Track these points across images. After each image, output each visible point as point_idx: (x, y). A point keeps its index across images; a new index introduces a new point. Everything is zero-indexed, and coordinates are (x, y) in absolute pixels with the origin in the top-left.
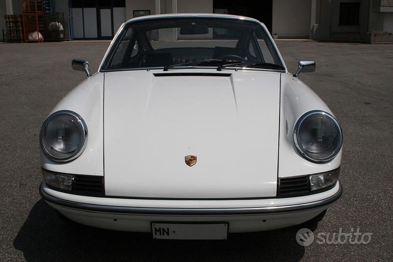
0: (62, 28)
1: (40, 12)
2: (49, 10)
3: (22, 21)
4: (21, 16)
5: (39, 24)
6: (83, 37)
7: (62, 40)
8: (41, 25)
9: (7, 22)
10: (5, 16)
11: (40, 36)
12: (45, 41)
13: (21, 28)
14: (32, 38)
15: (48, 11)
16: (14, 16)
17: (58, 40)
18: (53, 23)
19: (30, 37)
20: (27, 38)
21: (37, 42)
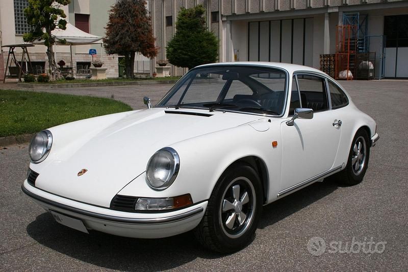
0: (372, 67)
1: (352, 52)
2: (362, 49)
3: (335, 60)
4: (334, 56)
5: (350, 63)
6: (394, 76)
7: (371, 78)
8: (353, 64)
9: (321, 60)
10: (321, 55)
11: (350, 74)
12: (354, 79)
13: (333, 67)
14: (342, 76)
15: (361, 51)
16: (328, 56)
17: (367, 78)
18: (364, 62)
19: (340, 75)
20: (338, 75)
21: (346, 79)
